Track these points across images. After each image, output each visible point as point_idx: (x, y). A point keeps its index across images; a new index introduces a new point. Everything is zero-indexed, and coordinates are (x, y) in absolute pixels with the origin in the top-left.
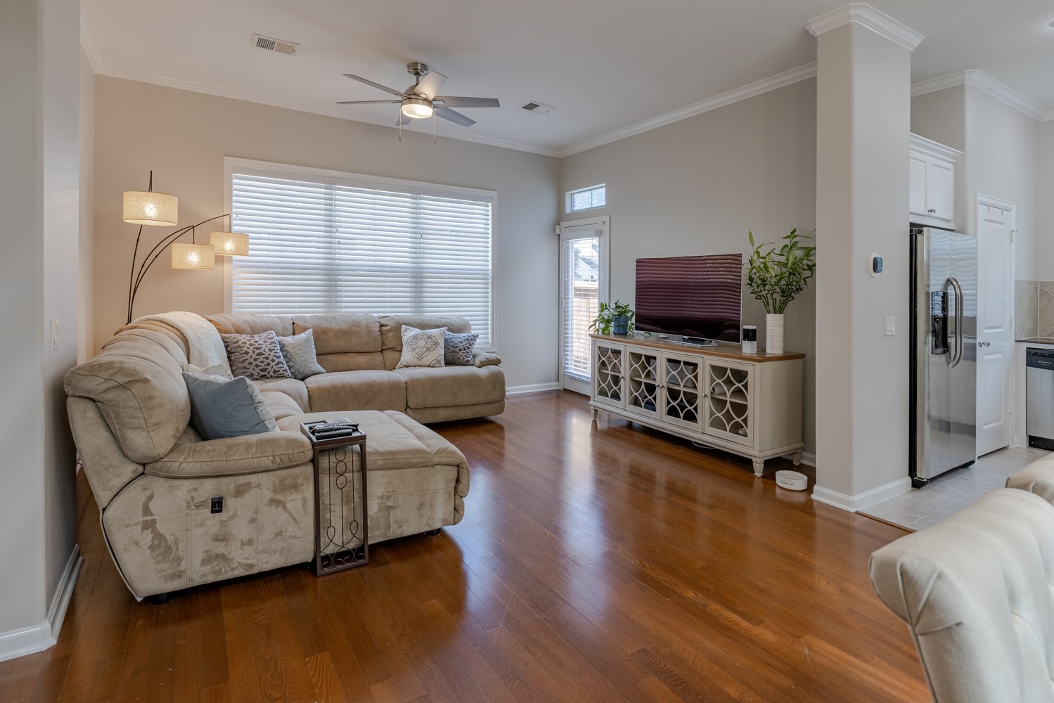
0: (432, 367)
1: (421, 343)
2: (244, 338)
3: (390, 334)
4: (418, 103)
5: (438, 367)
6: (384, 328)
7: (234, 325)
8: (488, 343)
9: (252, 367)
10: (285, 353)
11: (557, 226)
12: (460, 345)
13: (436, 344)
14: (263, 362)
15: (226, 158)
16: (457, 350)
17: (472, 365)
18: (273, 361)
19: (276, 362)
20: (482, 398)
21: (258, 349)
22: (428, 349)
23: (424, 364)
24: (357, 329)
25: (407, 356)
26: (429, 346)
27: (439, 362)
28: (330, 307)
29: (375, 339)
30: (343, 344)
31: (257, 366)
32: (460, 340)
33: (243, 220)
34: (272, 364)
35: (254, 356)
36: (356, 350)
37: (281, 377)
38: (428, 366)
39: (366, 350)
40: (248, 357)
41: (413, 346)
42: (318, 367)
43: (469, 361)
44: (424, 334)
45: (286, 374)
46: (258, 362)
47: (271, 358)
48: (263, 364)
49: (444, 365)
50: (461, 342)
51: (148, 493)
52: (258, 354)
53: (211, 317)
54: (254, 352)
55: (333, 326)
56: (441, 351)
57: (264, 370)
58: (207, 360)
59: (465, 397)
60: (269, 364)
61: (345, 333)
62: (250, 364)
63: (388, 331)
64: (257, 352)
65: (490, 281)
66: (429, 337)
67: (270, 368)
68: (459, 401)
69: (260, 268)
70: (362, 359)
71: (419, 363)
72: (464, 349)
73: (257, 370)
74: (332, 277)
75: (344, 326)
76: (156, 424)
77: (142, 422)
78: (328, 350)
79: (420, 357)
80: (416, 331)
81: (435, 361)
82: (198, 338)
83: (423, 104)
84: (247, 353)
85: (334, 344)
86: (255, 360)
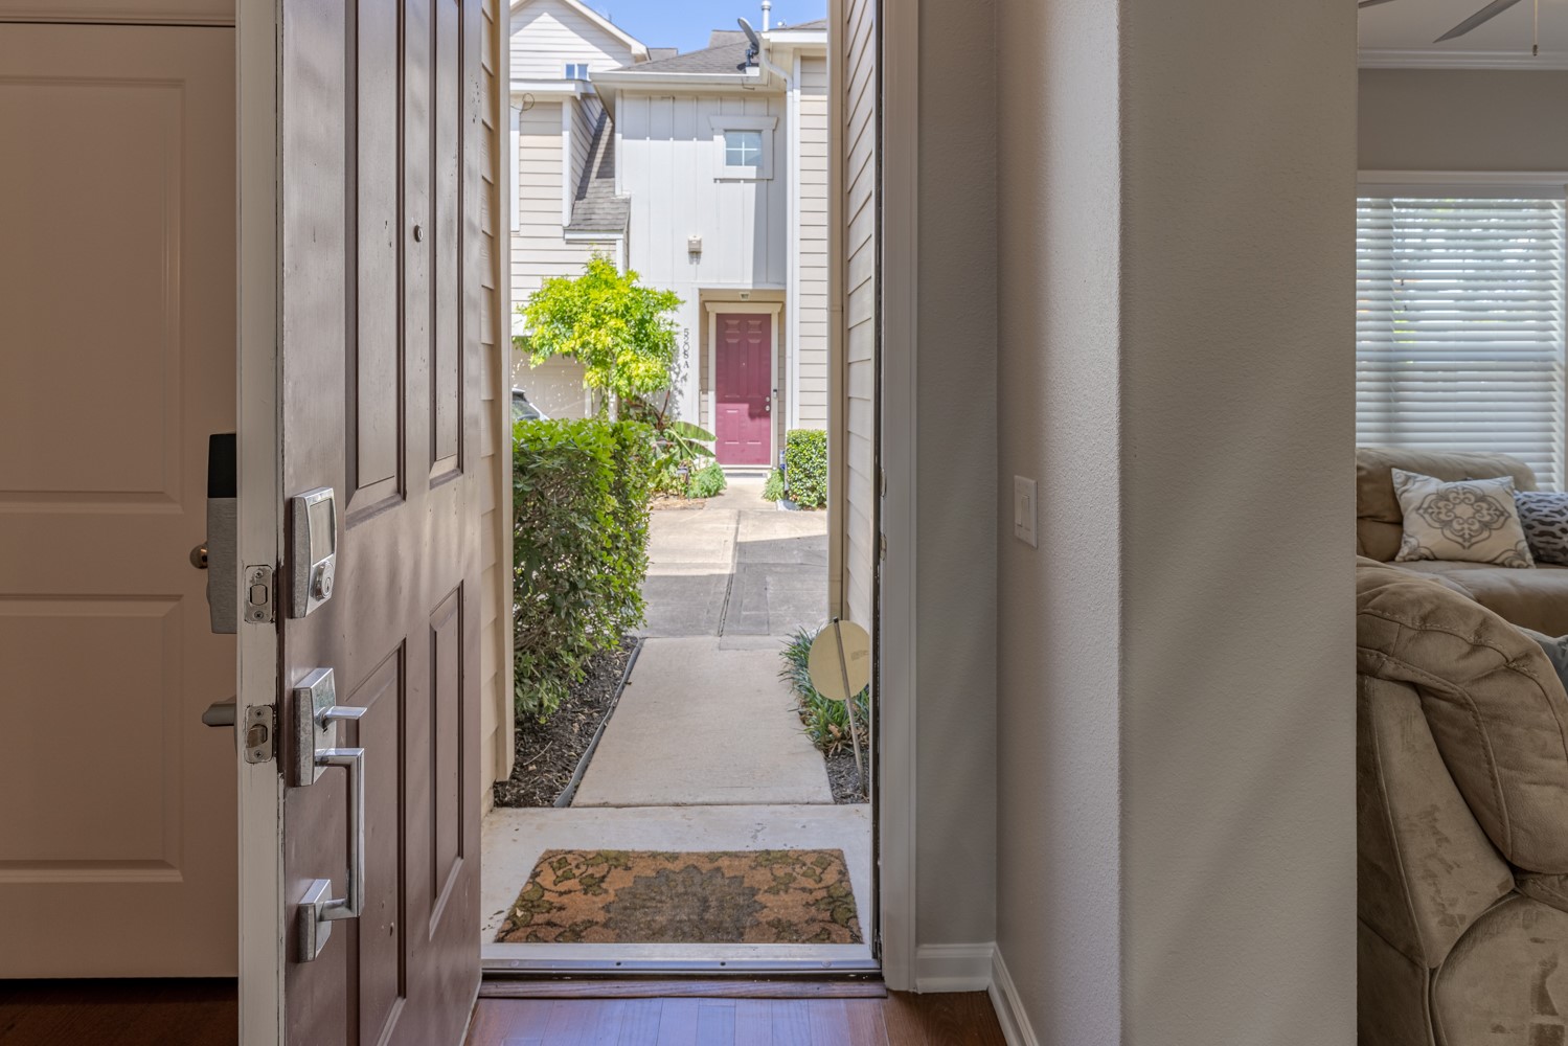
0: (1502, 565)
1: (1462, 511)
5: (1519, 567)
12: (1558, 518)
13: (1503, 513)
16: (1555, 529)
22: (1486, 526)
23: (1477, 556)
25: (1422, 536)
26: (1487, 518)
27: (1518, 556)
32: (1557, 508)
38: (1492, 564)
41: (1443, 517)
44: (1466, 491)
49: (1532, 562)
51: (1545, 952)
56: (1517, 531)
65: (1558, 374)
66: (1482, 498)
71: (1466, 554)
79: (1465, 541)
80: (1434, 485)
81: (1511, 554)
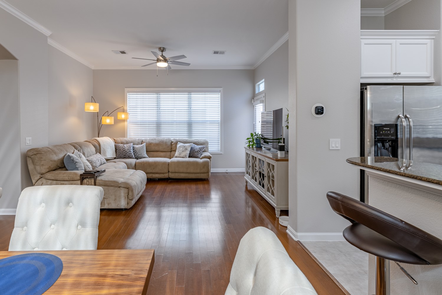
0: (184, 158)
1: (181, 149)
2: (121, 145)
3: (174, 145)
4: (161, 62)
5: (186, 158)
6: (172, 143)
7: (121, 141)
8: (219, 150)
9: (121, 154)
10: (134, 150)
11: (253, 100)
12: (196, 150)
13: (186, 149)
14: (124, 153)
15: (125, 89)
16: (195, 152)
17: (199, 158)
18: (128, 153)
19: (129, 153)
20: (198, 171)
21: (124, 149)
24: (162, 143)
25: (177, 154)
27: (186, 156)
28: (158, 136)
29: (168, 147)
30: (156, 148)
31: (123, 154)
32: (197, 148)
33: (131, 108)
34: (128, 154)
35: (122, 151)
36: (161, 150)
37: (131, 158)
38: (183, 157)
39: (165, 151)
40: (120, 151)
41: (179, 150)
42: (146, 156)
43: (198, 156)
45: (132, 157)
46: (123, 153)
47: (127, 152)
48: (124, 154)
49: (188, 157)
50: (197, 149)
51: (42, 182)
52: (124, 150)
53: (115, 139)
54: (122, 150)
55: (154, 142)
56: (188, 152)
57: (125, 155)
58: (106, 151)
59: (191, 170)
60: (126, 154)
61: (157, 145)
62: (121, 153)
63: (173, 144)
64: (123, 149)
66: (184, 147)
67: (127, 155)
68: (188, 171)
69: (136, 123)
70: (162, 154)
71: (180, 156)
72: (197, 152)
73: (123, 155)
74: (158, 125)
75: (157, 142)
76: (42, 165)
77: (39, 164)
78: (152, 150)
79: (180, 154)
80: (182, 144)
82: (104, 145)
83: (163, 62)
84: (120, 150)
85: (153, 148)
86: (122, 152)
